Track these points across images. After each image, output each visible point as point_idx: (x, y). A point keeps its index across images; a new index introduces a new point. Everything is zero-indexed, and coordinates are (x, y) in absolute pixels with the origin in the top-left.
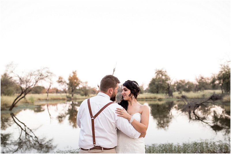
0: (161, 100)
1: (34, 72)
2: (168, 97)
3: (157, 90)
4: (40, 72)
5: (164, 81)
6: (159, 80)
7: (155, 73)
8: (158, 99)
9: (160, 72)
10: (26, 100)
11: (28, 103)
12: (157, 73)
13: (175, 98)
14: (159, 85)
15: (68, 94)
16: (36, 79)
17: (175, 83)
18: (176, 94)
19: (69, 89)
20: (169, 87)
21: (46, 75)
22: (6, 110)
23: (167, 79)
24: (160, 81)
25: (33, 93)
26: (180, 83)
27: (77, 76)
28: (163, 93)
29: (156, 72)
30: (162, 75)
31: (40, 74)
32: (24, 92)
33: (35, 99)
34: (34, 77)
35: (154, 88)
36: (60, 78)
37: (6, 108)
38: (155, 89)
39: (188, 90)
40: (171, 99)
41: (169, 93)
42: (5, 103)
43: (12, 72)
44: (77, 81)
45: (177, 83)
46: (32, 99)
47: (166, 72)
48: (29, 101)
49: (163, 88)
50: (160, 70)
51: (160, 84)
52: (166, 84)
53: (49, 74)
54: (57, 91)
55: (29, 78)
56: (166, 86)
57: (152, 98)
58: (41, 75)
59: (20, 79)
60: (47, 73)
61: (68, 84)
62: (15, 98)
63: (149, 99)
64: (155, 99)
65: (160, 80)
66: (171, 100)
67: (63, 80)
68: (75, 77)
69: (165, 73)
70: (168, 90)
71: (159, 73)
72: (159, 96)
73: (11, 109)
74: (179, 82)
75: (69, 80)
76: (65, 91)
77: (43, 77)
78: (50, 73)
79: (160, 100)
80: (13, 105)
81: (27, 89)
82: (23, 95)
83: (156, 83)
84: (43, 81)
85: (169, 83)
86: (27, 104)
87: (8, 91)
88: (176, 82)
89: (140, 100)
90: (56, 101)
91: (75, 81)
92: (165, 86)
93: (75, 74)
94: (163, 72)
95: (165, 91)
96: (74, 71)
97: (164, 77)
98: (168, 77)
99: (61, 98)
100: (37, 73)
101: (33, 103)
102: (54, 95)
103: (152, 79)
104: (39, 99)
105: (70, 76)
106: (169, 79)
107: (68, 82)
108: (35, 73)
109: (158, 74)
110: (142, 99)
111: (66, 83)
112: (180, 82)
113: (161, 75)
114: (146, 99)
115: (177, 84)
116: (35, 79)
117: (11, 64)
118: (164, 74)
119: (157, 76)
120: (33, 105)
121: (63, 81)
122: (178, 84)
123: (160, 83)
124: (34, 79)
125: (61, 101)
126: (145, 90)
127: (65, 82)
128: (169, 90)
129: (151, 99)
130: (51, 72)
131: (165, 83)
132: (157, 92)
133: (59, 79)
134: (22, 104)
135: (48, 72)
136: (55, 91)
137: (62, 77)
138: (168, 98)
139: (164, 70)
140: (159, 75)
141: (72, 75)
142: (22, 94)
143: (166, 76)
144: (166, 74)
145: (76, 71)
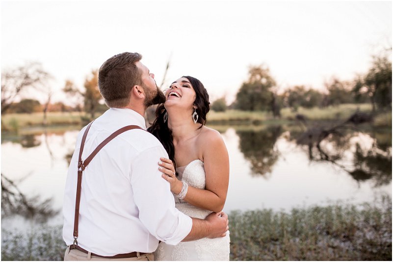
1: (14, 71)
2: (272, 117)
3: (250, 105)
4: (25, 71)
5: (265, 87)
6: (255, 86)
8: (252, 121)
9: (256, 71)
10: (4, 126)
11: (7, 131)
12: (251, 73)
13: (285, 120)
14: (255, 96)
15: (83, 114)
17: (285, 92)
18: (286, 112)
19: (86, 103)
20: (274, 100)
21: (36, 78)
23: (270, 83)
24: (257, 88)
28: (262, 110)
30: (262, 77)
31: (24, 76)
33: (20, 124)
34: (12, 81)
35: (245, 101)
36: (68, 83)
38: (247, 103)
39: (309, 105)
40: (277, 122)
41: (273, 110)
46: (14, 123)
47: (268, 70)
48: (8, 127)
49: (263, 101)
50: (257, 67)
51: (257, 93)
52: (269, 94)
53: (41, 76)
54: (63, 108)
55: (3, 83)
57: (241, 120)
58: (27, 77)
60: (37, 74)
61: (83, 95)
64: (247, 122)
65: (257, 85)
67: (74, 88)
68: (96, 81)
69: (267, 73)
70: (271, 104)
71: (255, 74)
72: (255, 115)
75: (86, 87)
76: (78, 109)
77: (30, 80)
79: (256, 123)
83: (250, 91)
85: (274, 92)
86: (5, 133)
88: (288, 90)
90: (60, 126)
92: (266, 97)
94: (264, 70)
95: (267, 107)
97: (264, 81)
98: (272, 81)
99: (71, 120)
100: (18, 73)
101: (16, 130)
102: (59, 116)
103: (242, 85)
104: (30, 124)
105: (87, 81)
106: (275, 84)
107: (83, 90)
109: (253, 75)
110: (223, 121)
111: (80, 93)
112: (296, 90)
113: (258, 77)
114: (231, 122)
115: (290, 94)
116: (14, 84)
118: (265, 74)
119: (251, 79)
120: (16, 134)
122: (292, 93)
123: (257, 91)
125: (71, 127)
126: (230, 106)
127: (77, 91)
128: (273, 105)
129: (239, 122)
131: (267, 91)
132: (252, 109)
133: (67, 85)
135: (39, 72)
136: (59, 108)
138: (271, 120)
139: (264, 68)
143: (267, 78)
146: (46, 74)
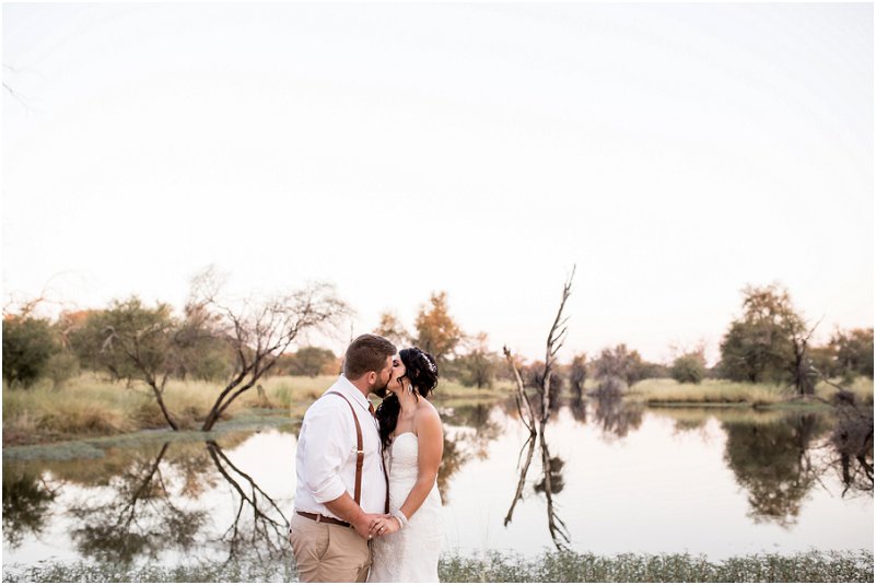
0: (762, 407)
1: (286, 299)
2: (795, 395)
3: (749, 369)
4: (305, 298)
5: (780, 333)
6: (757, 331)
7: (742, 301)
8: (751, 404)
9: (761, 300)
10: (266, 398)
11: (271, 408)
12: (750, 304)
13: (825, 402)
14: (758, 350)
16: (289, 324)
17: (833, 343)
18: (826, 388)
20: (799, 358)
21: (324, 312)
22: (191, 428)
23: (792, 326)
24: (761, 335)
25: (293, 373)
26: (852, 343)
27: (449, 314)
28: (778, 381)
29: (748, 300)
30: (773, 312)
31: (303, 309)
32: (251, 368)
33: (295, 395)
34: (283, 317)
35: (737, 361)
36: (386, 320)
37: (193, 424)
38: (743, 366)
40: (809, 407)
41: (798, 382)
42: (191, 405)
43: (211, 301)
44: (445, 330)
45: (842, 340)
46: (283, 394)
47: (786, 297)
48: (272, 400)
49: (777, 360)
50: (762, 291)
51: (762, 345)
52: (787, 347)
53: (334, 309)
55: (265, 321)
56: (785, 353)
57: (728, 401)
58: (308, 311)
59: (237, 323)
60: (327, 305)
62: (222, 389)
63: (720, 405)
64: (741, 404)
65: (762, 329)
66: (804, 407)
67: (397, 328)
68: (440, 315)
69: (784, 303)
70: (793, 369)
71: (759, 305)
72: (757, 392)
73: (207, 428)
74: (849, 337)
75: (419, 327)
77: (315, 316)
78: (337, 303)
79: (760, 406)
80: (216, 415)
81: (259, 357)
82: (247, 380)
83: (748, 341)
84: (312, 330)
85: (800, 342)
86: (267, 410)
87: (207, 364)
88: (837, 338)
89: (680, 404)
91: (442, 330)
92: (781, 353)
93: (442, 304)
94: (776, 298)
95: (788, 374)
96: (437, 295)
97: (778, 319)
98: (796, 320)
100: (293, 303)
101: (287, 407)
103: (731, 327)
105: (422, 315)
106: (801, 327)
108: (289, 304)
109: (754, 308)
110: (689, 401)
111: (408, 339)
112: (855, 338)
113: (766, 312)
114: (709, 404)
115: (843, 347)
116: (285, 323)
117: (207, 274)
118: (780, 305)
119: (750, 315)
120: (288, 414)
121: (398, 332)
122: (846, 345)
123: (761, 340)
124: (282, 324)
126: (713, 369)
128: (797, 370)
129: (725, 405)
130: (341, 299)
131: (785, 341)
132: (753, 378)
133: (384, 323)
134: (249, 411)
135: (330, 301)
137: (393, 316)
138: (792, 400)
139: (778, 293)
140: (761, 312)
141: (430, 308)
142: (243, 375)
143: (785, 313)
144: (789, 306)
145: (443, 295)
146: (343, 305)
